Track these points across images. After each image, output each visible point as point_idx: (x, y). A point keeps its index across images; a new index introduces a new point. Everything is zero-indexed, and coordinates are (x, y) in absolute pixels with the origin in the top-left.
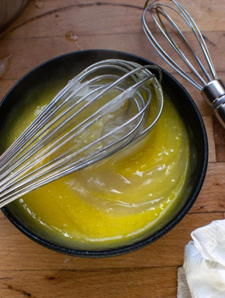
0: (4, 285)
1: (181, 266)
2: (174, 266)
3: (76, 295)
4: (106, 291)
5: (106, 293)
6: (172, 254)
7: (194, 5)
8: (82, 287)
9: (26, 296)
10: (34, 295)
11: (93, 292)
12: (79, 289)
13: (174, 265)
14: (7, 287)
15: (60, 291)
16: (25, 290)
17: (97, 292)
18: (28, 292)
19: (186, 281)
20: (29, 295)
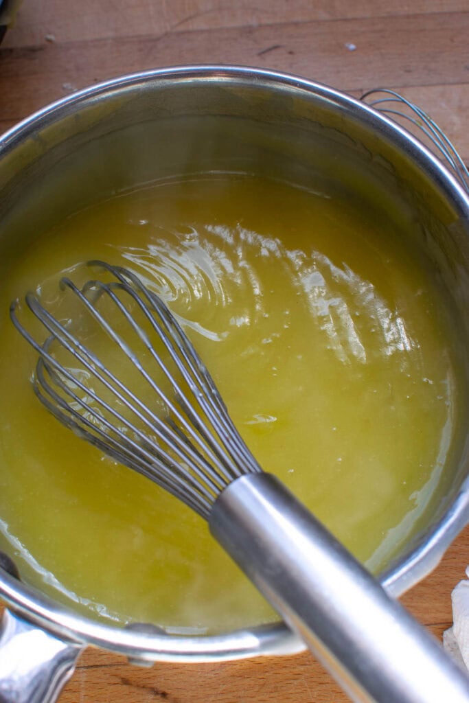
0: (112, 677)
1: (449, 624)
2: (441, 623)
3: (255, 690)
4: (313, 680)
5: (314, 682)
6: (435, 599)
7: (444, 105)
8: (267, 674)
9: (159, 697)
10: (173, 694)
11: (289, 682)
12: (260, 677)
13: (442, 621)
14: (119, 681)
15: (224, 684)
16: (154, 685)
17: (295, 682)
18: (162, 689)
19: (461, 655)
20: (164, 695)
